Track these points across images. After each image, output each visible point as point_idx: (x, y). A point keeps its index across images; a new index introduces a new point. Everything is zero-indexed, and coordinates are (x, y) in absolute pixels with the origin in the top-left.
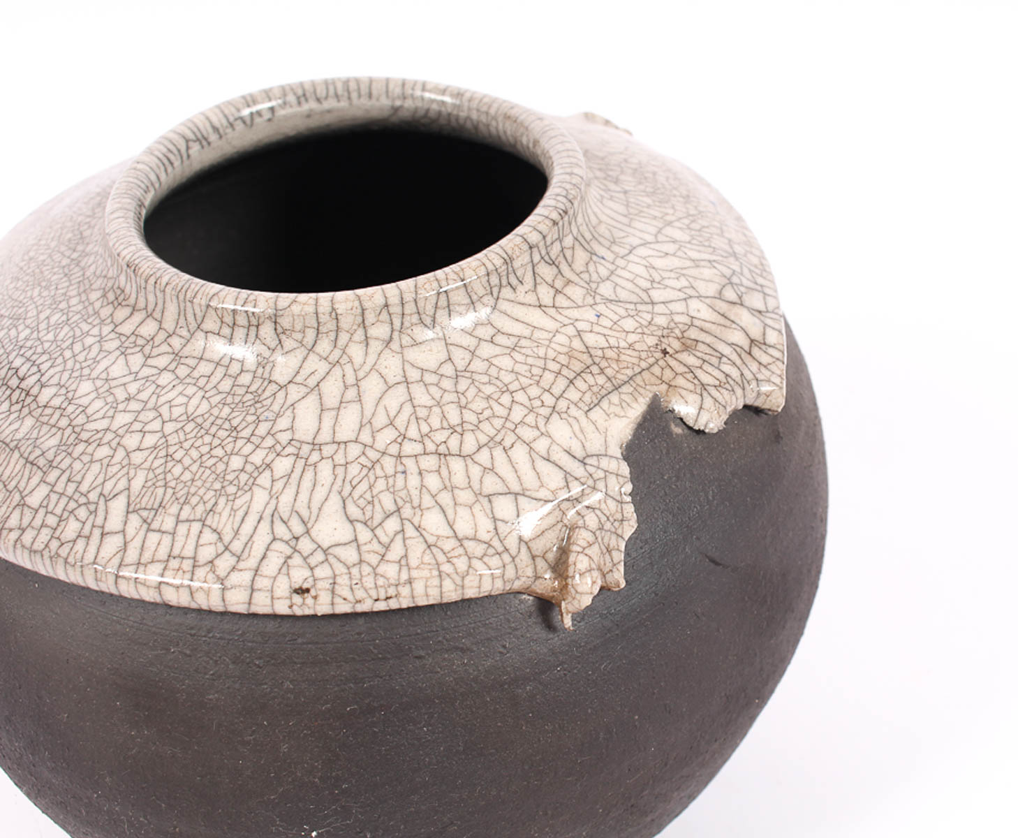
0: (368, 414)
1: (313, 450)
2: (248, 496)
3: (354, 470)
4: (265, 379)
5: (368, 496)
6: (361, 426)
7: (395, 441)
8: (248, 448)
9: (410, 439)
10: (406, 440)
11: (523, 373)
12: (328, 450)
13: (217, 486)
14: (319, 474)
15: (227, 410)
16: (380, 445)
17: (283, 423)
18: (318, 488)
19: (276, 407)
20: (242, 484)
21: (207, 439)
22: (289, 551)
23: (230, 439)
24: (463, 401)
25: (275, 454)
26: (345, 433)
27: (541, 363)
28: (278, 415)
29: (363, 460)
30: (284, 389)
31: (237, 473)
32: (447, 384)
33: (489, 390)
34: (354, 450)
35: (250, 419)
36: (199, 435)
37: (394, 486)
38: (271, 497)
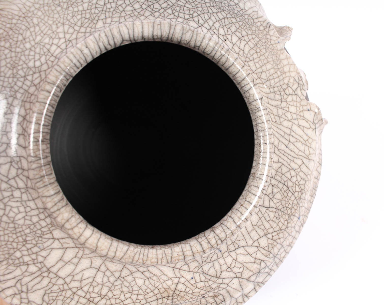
0: (76, 272)
1: (47, 271)
2: (14, 268)
3: (55, 288)
4: (50, 230)
5: (54, 298)
6: (70, 275)
7: (77, 288)
8: (25, 253)
9: (83, 290)
10: (81, 290)
11: (143, 289)
12: (52, 275)
13: (7, 256)
14: (42, 281)
15: (28, 231)
16: (71, 285)
17: (44, 253)
18: (39, 285)
19: (45, 245)
20: (15, 263)
21: (14, 236)
22: (17, 292)
23: (21, 243)
24: (112, 288)
25: (33, 263)
26: (62, 274)
27: (153, 288)
28: (44, 249)
29: (61, 287)
30: (53, 240)
31: (16, 258)
32: (112, 279)
33: (125, 289)
34: (61, 282)
35: (34, 242)
36: (13, 232)
37: (65, 301)
38: (22, 275)
